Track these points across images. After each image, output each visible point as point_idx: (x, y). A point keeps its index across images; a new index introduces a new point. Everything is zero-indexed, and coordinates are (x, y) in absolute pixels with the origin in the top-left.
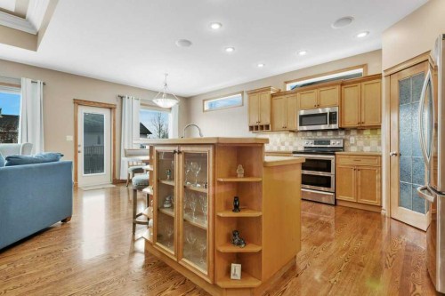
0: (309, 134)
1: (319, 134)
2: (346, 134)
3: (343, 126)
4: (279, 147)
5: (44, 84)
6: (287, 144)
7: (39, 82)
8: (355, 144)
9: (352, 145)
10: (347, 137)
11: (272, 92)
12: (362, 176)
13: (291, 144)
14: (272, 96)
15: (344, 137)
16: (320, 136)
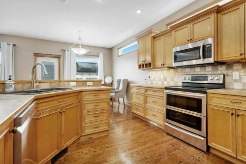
0: (187, 70)
1: (198, 70)
2: (227, 69)
3: (220, 60)
4: (163, 82)
5: (14, 45)
6: (169, 79)
7: (11, 44)
8: (240, 80)
9: (236, 81)
10: (230, 72)
11: (153, 35)
12: (243, 123)
13: (172, 79)
14: (154, 38)
15: (225, 72)
16: (198, 71)
